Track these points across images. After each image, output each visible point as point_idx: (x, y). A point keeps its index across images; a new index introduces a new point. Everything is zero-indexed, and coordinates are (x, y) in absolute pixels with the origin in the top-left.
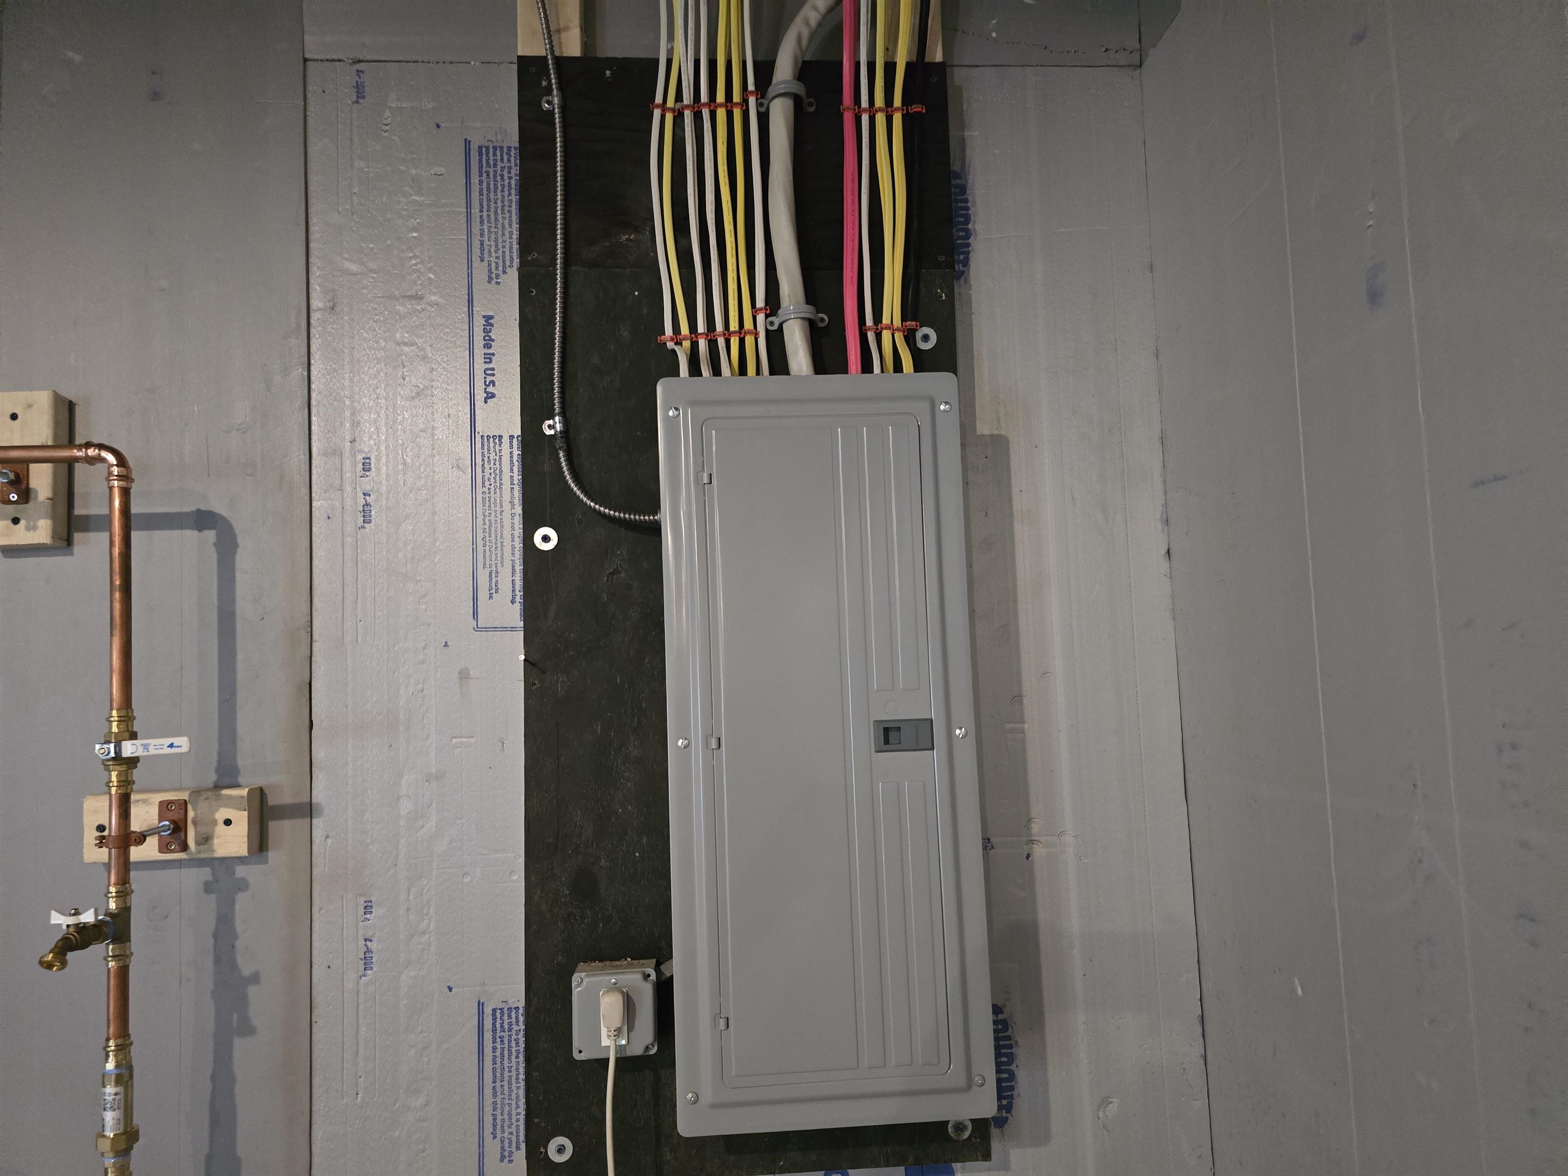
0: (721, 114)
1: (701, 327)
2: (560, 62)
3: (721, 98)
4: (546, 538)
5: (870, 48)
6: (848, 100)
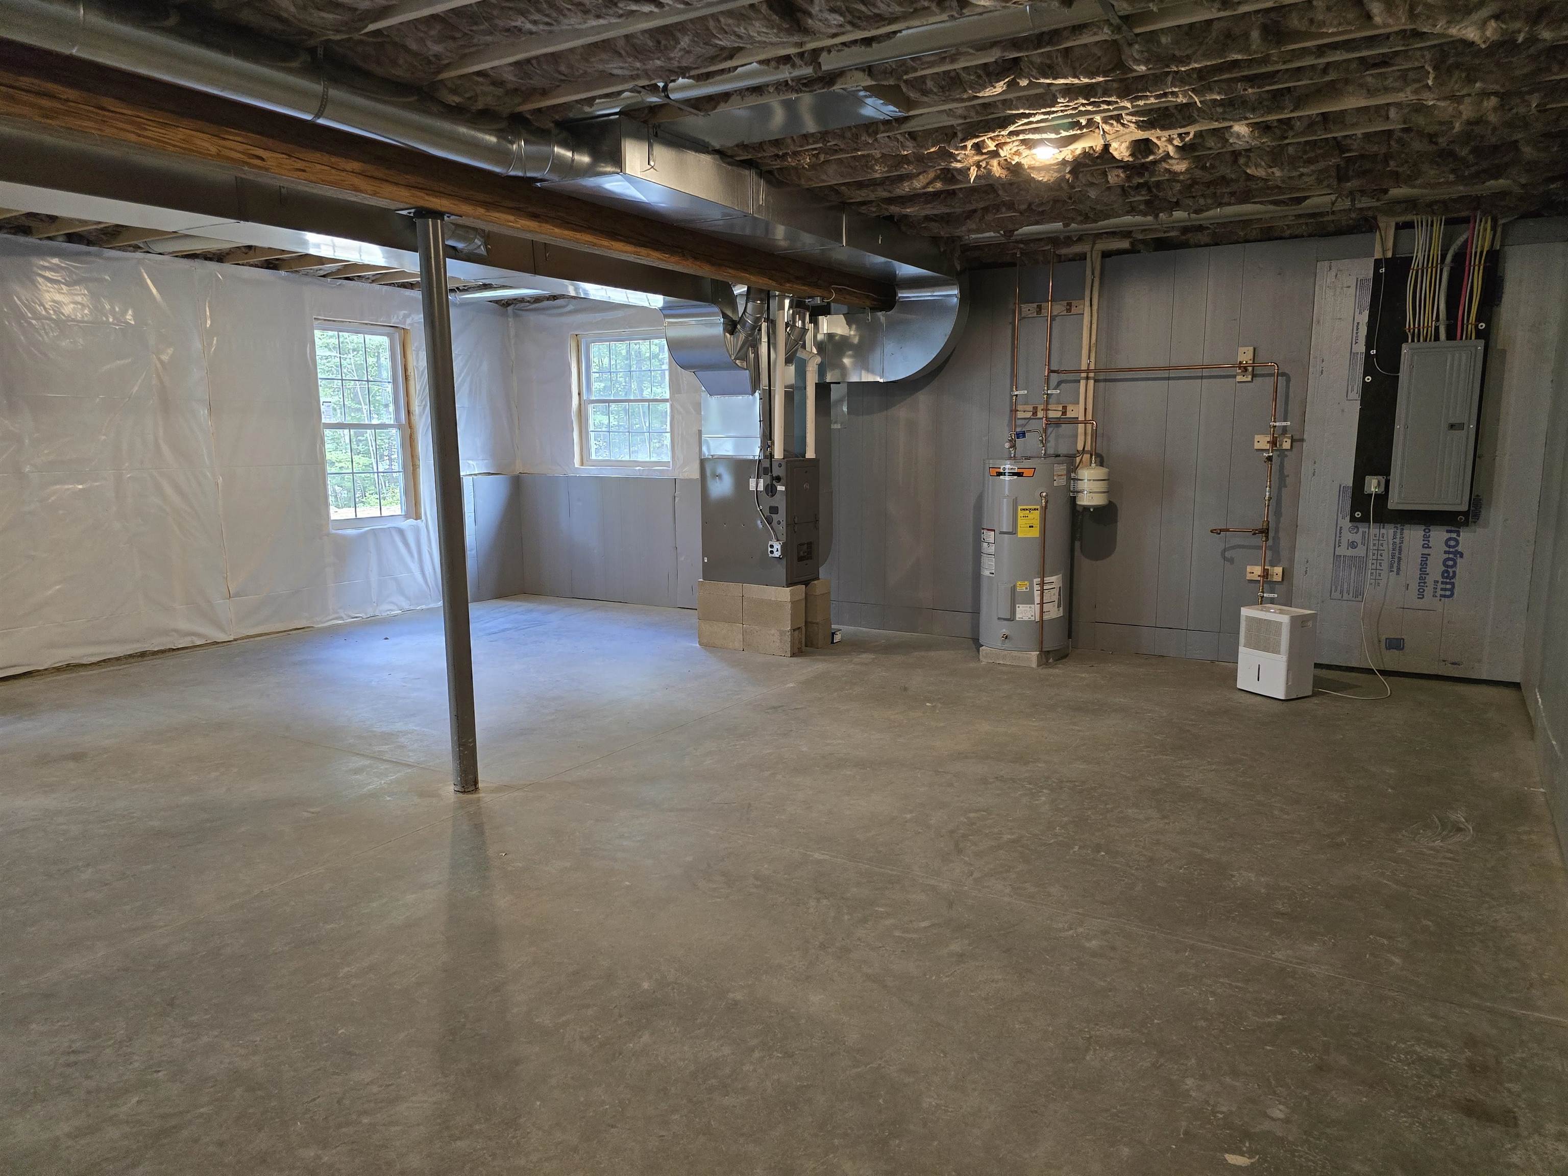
0: (1429, 270)
1: (1416, 326)
2: (1386, 259)
3: (1430, 265)
4: (1368, 379)
5: (1477, 248)
6: (1467, 263)
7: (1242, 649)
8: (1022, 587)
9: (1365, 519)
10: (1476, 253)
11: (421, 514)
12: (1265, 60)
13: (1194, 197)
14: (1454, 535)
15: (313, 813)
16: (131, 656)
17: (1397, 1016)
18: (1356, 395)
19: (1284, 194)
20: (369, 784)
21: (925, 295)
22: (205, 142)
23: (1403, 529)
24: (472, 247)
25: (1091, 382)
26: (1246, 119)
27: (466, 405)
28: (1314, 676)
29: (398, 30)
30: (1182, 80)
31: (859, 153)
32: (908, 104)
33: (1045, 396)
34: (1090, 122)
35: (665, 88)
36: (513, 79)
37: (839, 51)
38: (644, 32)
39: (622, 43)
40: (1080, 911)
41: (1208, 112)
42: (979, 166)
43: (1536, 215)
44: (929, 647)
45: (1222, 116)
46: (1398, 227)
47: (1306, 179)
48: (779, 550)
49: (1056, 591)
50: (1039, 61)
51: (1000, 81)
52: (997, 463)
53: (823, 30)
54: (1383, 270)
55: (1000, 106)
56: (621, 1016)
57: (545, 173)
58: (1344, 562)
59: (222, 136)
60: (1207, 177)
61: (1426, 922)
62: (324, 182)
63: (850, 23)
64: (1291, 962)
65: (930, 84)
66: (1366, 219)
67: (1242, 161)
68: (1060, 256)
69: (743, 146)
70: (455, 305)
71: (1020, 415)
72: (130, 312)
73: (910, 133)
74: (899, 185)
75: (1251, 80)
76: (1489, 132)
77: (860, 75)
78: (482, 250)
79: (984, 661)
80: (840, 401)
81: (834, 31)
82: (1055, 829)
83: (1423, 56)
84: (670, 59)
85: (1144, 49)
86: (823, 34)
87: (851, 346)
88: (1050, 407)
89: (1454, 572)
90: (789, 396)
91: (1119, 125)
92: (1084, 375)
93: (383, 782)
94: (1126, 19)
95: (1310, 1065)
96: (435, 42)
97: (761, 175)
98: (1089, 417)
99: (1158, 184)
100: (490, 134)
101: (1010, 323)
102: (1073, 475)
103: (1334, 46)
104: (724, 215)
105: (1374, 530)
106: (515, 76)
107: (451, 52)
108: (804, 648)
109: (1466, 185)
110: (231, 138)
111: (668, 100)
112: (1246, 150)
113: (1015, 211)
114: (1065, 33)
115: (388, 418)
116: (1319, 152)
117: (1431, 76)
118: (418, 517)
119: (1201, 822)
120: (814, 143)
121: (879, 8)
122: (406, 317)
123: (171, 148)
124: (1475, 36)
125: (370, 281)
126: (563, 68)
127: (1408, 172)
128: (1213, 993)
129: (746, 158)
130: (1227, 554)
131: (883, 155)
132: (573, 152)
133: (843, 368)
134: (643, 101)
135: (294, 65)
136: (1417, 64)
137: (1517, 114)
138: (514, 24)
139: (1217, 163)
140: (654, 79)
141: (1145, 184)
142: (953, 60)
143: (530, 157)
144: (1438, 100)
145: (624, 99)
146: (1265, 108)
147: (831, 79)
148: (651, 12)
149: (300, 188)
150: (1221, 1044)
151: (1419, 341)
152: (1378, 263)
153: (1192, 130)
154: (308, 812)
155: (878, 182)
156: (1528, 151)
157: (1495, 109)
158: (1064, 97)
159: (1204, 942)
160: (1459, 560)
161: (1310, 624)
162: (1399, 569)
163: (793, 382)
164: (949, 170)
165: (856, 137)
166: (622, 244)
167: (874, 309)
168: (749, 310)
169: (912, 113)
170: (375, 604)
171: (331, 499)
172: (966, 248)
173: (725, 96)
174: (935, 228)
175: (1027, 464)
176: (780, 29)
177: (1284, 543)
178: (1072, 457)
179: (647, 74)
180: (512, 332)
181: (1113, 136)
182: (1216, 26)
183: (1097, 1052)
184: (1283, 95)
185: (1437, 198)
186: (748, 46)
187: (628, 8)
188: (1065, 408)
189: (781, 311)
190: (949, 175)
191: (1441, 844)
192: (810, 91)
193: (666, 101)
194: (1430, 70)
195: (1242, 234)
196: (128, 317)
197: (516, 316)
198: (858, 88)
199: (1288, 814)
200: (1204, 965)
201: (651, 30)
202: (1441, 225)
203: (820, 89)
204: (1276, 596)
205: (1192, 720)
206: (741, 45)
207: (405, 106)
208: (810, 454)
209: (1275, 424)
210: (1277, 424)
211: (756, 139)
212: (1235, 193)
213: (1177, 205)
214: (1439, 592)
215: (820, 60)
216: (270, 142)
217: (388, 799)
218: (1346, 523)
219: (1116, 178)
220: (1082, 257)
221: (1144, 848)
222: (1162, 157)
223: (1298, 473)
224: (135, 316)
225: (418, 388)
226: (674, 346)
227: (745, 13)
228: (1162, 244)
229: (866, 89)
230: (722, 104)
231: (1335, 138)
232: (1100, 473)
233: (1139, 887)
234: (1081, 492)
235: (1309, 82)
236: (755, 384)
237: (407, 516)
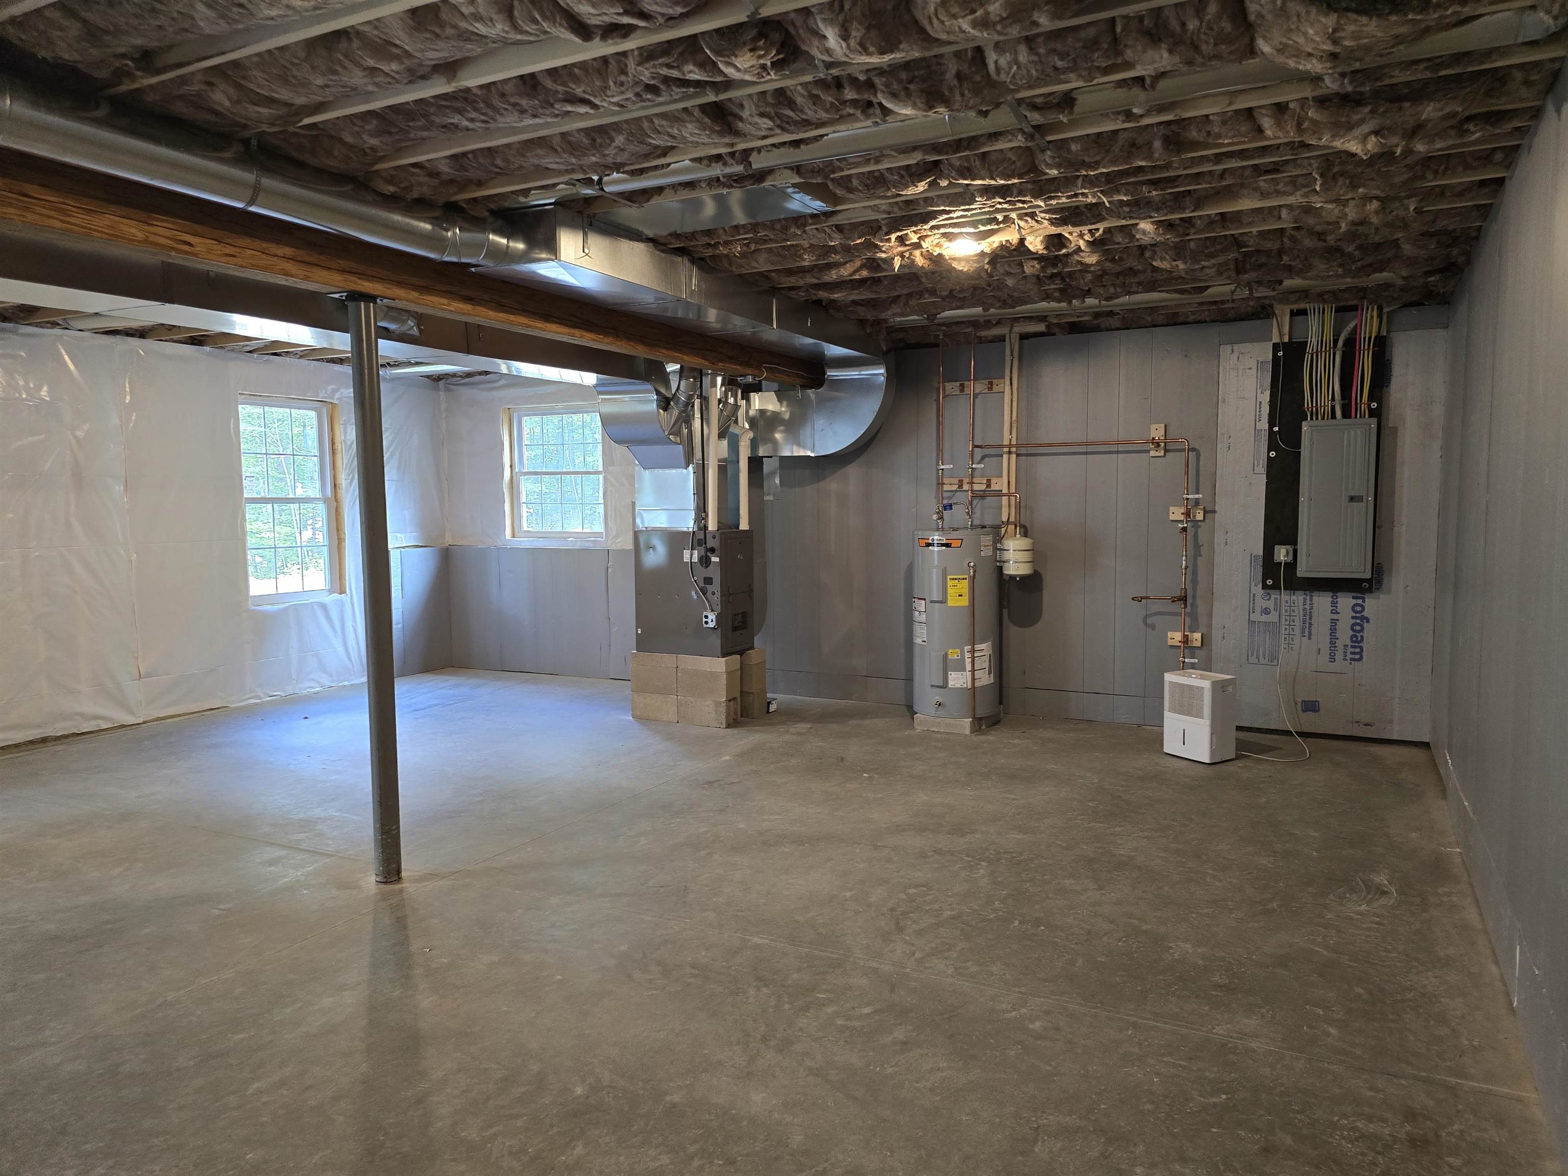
0: (1323, 353)
1: (1314, 405)
2: (1283, 343)
3: (1323, 349)
4: (1273, 454)
5: (1365, 333)
6: (1357, 348)
7: (1167, 714)
8: (953, 655)
9: (1276, 587)
10: (1365, 338)
11: (345, 588)
12: (1167, 166)
13: (1104, 286)
14: (1360, 601)
15: (223, 910)
16: (31, 742)
17: (1337, 1091)
18: (1262, 469)
19: (1188, 283)
20: (284, 876)
21: (853, 374)
22: (133, 229)
23: (1312, 596)
24: (404, 328)
25: (1014, 456)
26: (1151, 217)
27: (395, 478)
28: (1237, 739)
29: (334, 124)
30: (1090, 182)
31: (789, 243)
32: (835, 200)
33: (970, 470)
34: (1007, 219)
35: (600, 182)
36: (450, 171)
37: (768, 151)
38: (579, 131)
39: (557, 141)
40: (1023, 990)
41: (1116, 210)
42: (902, 257)
43: (1418, 304)
44: (863, 714)
45: (1128, 215)
46: (1293, 314)
47: (1207, 271)
48: (714, 620)
49: (987, 659)
50: (958, 164)
51: (921, 181)
52: (926, 534)
53: (753, 132)
54: (1281, 354)
55: (922, 203)
56: (552, 1126)
57: (480, 259)
58: (1259, 627)
59: (151, 222)
60: (1117, 268)
61: (1359, 990)
62: (254, 266)
63: (779, 127)
64: (1231, 1037)
65: (855, 182)
66: (1263, 307)
67: (1148, 254)
68: (980, 338)
69: (676, 235)
70: (385, 379)
71: (946, 488)
72: (45, 388)
73: (837, 226)
74: (827, 272)
75: (1154, 183)
76: (1373, 231)
77: (788, 173)
78: (415, 331)
79: (919, 728)
80: (773, 473)
81: (763, 133)
82: (994, 903)
83: (1310, 165)
84: (605, 155)
85: (1056, 155)
86: (754, 136)
87: (782, 422)
88: (975, 480)
89: (1362, 637)
90: (722, 469)
91: (1033, 221)
92: (1006, 450)
93: (299, 874)
94: (1037, 128)
95: (1256, 1147)
96: (372, 136)
97: (693, 261)
98: (1013, 490)
99: (1071, 274)
100: (425, 222)
101: (935, 400)
102: (999, 545)
103: (1230, 155)
104: (657, 299)
105: (1285, 596)
106: (451, 167)
107: (387, 145)
108: (739, 719)
109: (1353, 277)
110: (160, 224)
111: (603, 193)
112: (1152, 245)
113: (936, 296)
114: (982, 140)
115: (314, 491)
116: (1218, 247)
117: (1318, 183)
118: (342, 591)
119: (1136, 891)
120: (745, 233)
121: (806, 114)
122: (334, 391)
123: (98, 235)
124: (1357, 149)
125: (298, 356)
126: (499, 162)
127: (1300, 266)
128: (1158, 1074)
129: (678, 246)
130: (1149, 621)
131: (812, 245)
132: (508, 240)
133: (775, 442)
134: (578, 193)
135: (228, 155)
136: (1305, 171)
137: (1397, 215)
138: (452, 121)
139: (1125, 257)
140: (588, 173)
141: (1059, 274)
142: (877, 161)
143: (464, 244)
144: (1325, 202)
145: (559, 190)
146: (1168, 209)
147: (761, 176)
148: (587, 113)
149: (230, 272)
150: (1168, 1128)
151: (1317, 419)
152: (1276, 347)
153: (1101, 227)
154: (217, 909)
155: (807, 269)
156: (1408, 249)
157: (1377, 212)
158: (981, 196)
159: (1146, 1019)
160: (1365, 625)
161: (1230, 689)
162: (1310, 633)
163: (726, 455)
164: (874, 260)
165: (785, 229)
166: (558, 326)
167: (805, 387)
168: (682, 388)
169: (838, 208)
170: (295, 682)
171: (251, 569)
172: (891, 330)
173: (659, 190)
174: (862, 312)
175: (955, 535)
176: (712, 131)
177: (1201, 609)
178: (996, 528)
179: (582, 169)
180: (443, 406)
181: (1028, 231)
182: (1122, 136)
183: (1046, 1143)
184: (1184, 197)
185: (1327, 288)
186: (681, 146)
187: (564, 109)
188: (989, 481)
189: (714, 389)
190: (874, 264)
191: (1367, 908)
192: (740, 187)
193: (601, 193)
194: (1317, 177)
195: (1149, 319)
196: (43, 393)
197: (447, 390)
198: (787, 185)
199: (1220, 881)
200: (1146, 1043)
201: (586, 129)
202: (1331, 312)
203: (751, 185)
204: (1197, 661)
205: (1122, 786)
206: (674, 145)
207: (341, 195)
208: (744, 525)
209: (1188, 496)
210: (1190, 496)
211: (688, 229)
212: (1143, 282)
213: (1088, 293)
214: (1349, 656)
215: (751, 159)
216: (199, 228)
217: (305, 892)
218: (1258, 590)
219: (1032, 269)
220: (1002, 339)
221: (1082, 921)
222: (1074, 251)
223: (1211, 543)
224: (50, 392)
225: (345, 461)
226: (607, 421)
227: (679, 116)
228: (1075, 328)
229: (794, 186)
230: (656, 197)
231: (1233, 235)
232: (1024, 543)
233: (1080, 962)
234: (1008, 561)
235: (1208, 186)
236: (689, 459)
237: (331, 591)
